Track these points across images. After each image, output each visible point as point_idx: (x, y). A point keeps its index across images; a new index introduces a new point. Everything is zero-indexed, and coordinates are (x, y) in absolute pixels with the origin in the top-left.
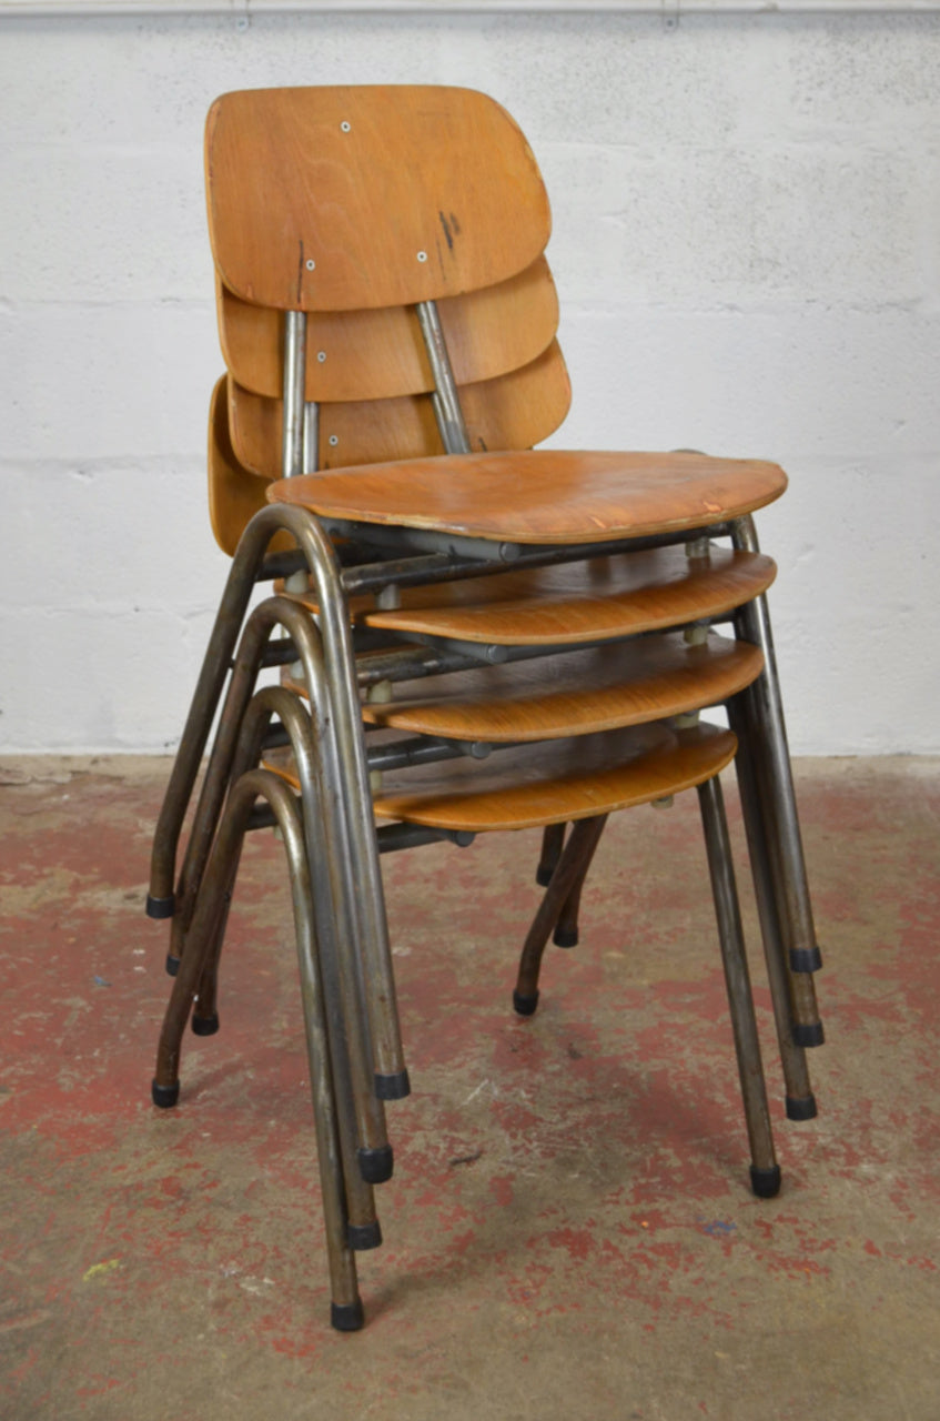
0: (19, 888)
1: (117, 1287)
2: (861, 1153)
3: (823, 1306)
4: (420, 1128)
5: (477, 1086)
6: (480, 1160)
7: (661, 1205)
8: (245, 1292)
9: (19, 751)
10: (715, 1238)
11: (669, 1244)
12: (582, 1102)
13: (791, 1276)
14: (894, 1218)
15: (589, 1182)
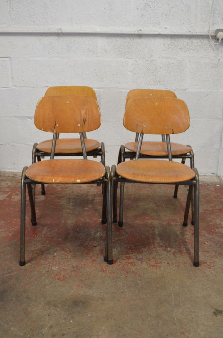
0: (16, 196)
1: (29, 268)
2: (168, 246)
3: (159, 273)
4: (87, 241)
6: (98, 247)
7: (130, 255)
8: (53, 269)
9: (18, 171)
11: (131, 262)
13: (153, 268)
14: (173, 258)
15: (117, 251)
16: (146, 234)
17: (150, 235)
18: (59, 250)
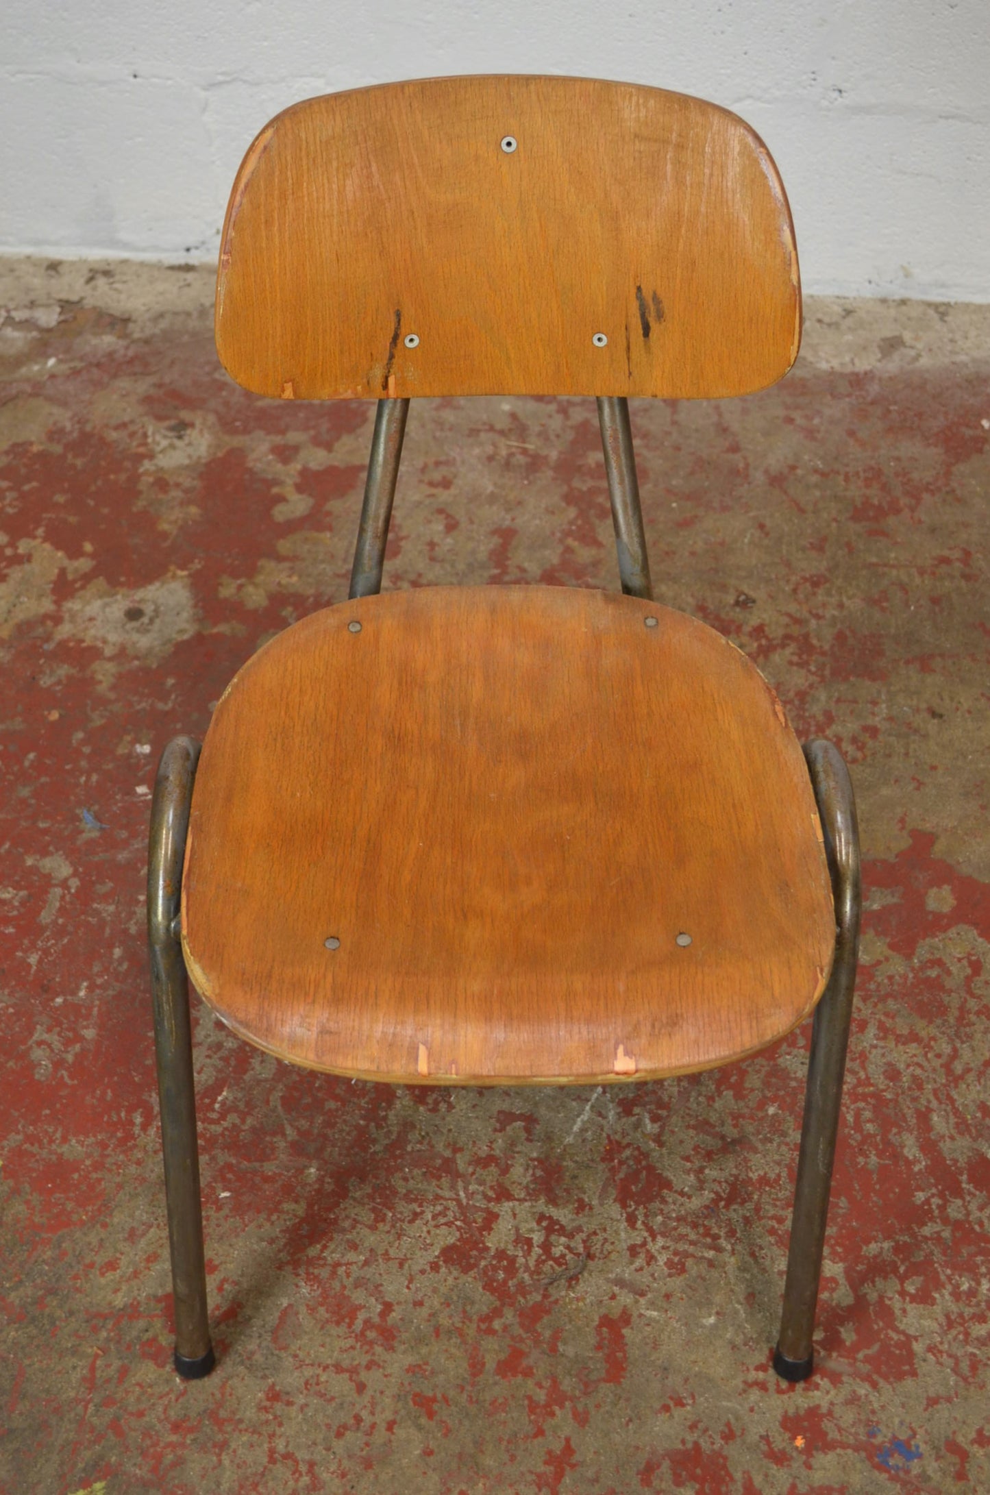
5: (588, 1100)
6: (586, 1275)
7: (822, 1395)
10: (892, 1479)
11: (830, 1489)
12: (724, 1147)
15: (728, 1336)
16: (935, 1118)
17: (961, 1133)
18: (312, 1310)
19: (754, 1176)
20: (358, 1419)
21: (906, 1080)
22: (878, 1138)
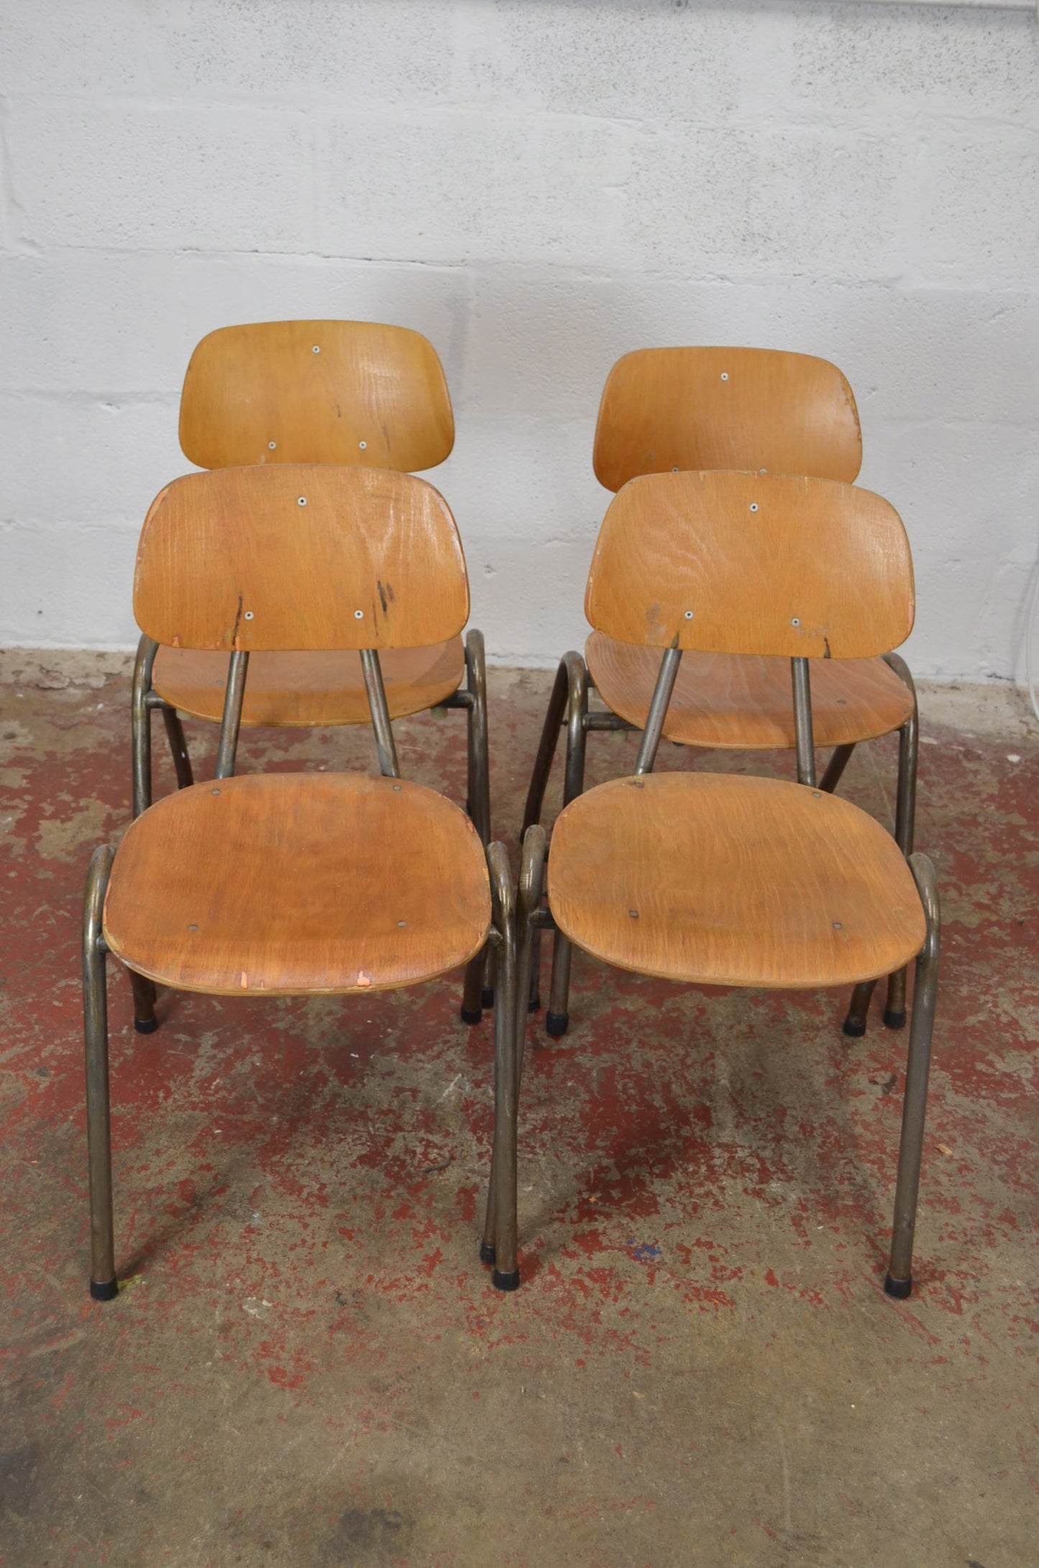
0: (58, 823)
1: (139, 1307)
2: (773, 1169)
3: (726, 1342)
4: (401, 1129)
5: (452, 1081)
6: (450, 1168)
7: (600, 1224)
8: (247, 1314)
10: (642, 1264)
11: (604, 1270)
12: (541, 1103)
13: (702, 1308)
14: (794, 1244)
15: (541, 1196)
16: (674, 1086)
17: (690, 1094)
18: (274, 1188)
19: (558, 1117)
20: (304, 1241)
21: (655, 1068)
22: (637, 1097)
